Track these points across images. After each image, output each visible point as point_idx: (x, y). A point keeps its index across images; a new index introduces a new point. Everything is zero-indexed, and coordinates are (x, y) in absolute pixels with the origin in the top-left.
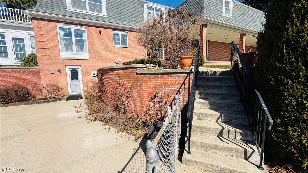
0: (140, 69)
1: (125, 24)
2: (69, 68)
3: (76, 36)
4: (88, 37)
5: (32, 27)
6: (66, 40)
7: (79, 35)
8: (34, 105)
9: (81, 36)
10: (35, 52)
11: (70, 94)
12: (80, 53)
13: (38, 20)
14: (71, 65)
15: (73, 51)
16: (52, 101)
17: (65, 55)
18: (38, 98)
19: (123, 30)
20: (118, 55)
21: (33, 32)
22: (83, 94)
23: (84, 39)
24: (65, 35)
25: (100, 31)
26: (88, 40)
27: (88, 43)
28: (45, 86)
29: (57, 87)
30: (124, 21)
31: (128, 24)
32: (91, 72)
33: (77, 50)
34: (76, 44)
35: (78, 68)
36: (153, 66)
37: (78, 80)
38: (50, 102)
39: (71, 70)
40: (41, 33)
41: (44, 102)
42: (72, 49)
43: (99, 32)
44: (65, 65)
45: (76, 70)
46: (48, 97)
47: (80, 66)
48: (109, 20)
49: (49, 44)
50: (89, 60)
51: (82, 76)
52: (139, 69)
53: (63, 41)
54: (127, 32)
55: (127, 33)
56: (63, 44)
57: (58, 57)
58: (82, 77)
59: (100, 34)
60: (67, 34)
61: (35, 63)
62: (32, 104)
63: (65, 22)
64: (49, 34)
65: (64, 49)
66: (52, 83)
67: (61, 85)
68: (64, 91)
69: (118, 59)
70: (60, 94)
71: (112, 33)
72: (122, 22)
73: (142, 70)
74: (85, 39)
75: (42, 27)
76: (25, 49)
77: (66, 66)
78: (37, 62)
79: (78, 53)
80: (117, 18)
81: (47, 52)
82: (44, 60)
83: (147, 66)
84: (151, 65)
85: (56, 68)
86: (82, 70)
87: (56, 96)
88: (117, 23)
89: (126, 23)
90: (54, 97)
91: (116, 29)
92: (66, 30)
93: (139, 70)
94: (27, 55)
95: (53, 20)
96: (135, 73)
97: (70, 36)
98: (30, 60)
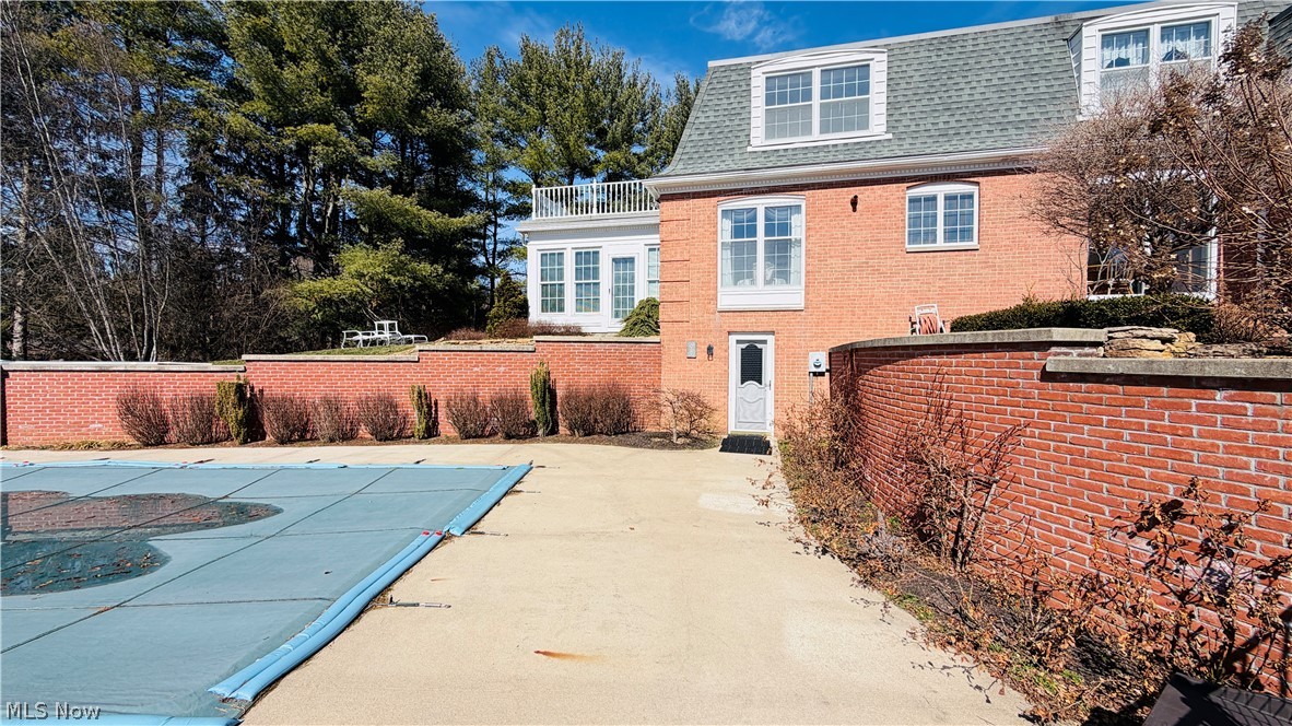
0: (1064, 350)
1: (971, 147)
2: (738, 342)
3: (769, 231)
4: (808, 229)
5: (658, 222)
6: (736, 248)
7: (778, 226)
8: (639, 449)
9: (785, 228)
10: (655, 293)
11: (734, 428)
12: (779, 286)
13: (673, 200)
14: (744, 329)
15: (753, 282)
16: (683, 446)
17: (732, 296)
18: (649, 430)
19: (957, 177)
20: (925, 287)
21: (658, 236)
22: (772, 436)
23: (793, 237)
24: (737, 232)
25: (856, 197)
26: (807, 238)
27: (807, 251)
28: (671, 397)
29: (699, 402)
30: (964, 136)
31: (983, 146)
32: (806, 356)
33: (768, 278)
34: (767, 259)
35: (765, 342)
36: (1152, 339)
37: (761, 383)
38: (677, 449)
39: (744, 346)
40: (675, 236)
41: (662, 446)
42: (751, 276)
43: (852, 204)
44: (728, 329)
45: (759, 346)
46: (674, 431)
47: (773, 333)
48: (894, 148)
49: (692, 265)
50: (803, 313)
51: (776, 368)
52: (1059, 354)
53: (729, 251)
54: (975, 179)
55: (978, 183)
56: (729, 261)
57: (710, 306)
58: (776, 374)
59: (854, 210)
60: (744, 227)
61: (653, 326)
62: (635, 445)
63: (742, 189)
64: (696, 235)
65: (729, 279)
66: (689, 388)
67: (709, 398)
68: (716, 416)
69: (921, 303)
70: (705, 426)
71: (904, 198)
72: (954, 143)
73: (1079, 355)
74: (798, 237)
75: (680, 217)
76: (633, 288)
77: (729, 333)
78: (656, 323)
79: (768, 287)
80: (933, 133)
81: (684, 291)
82: (675, 317)
83: (1110, 338)
84: (1141, 333)
85: (702, 340)
86: (777, 347)
87: (693, 432)
88: (928, 151)
89: (976, 143)
90: (687, 435)
91: (923, 180)
92: (741, 217)
93: (1062, 358)
94: (636, 304)
95: (709, 192)
96: (1036, 373)
97: (752, 232)
98: (642, 317)
